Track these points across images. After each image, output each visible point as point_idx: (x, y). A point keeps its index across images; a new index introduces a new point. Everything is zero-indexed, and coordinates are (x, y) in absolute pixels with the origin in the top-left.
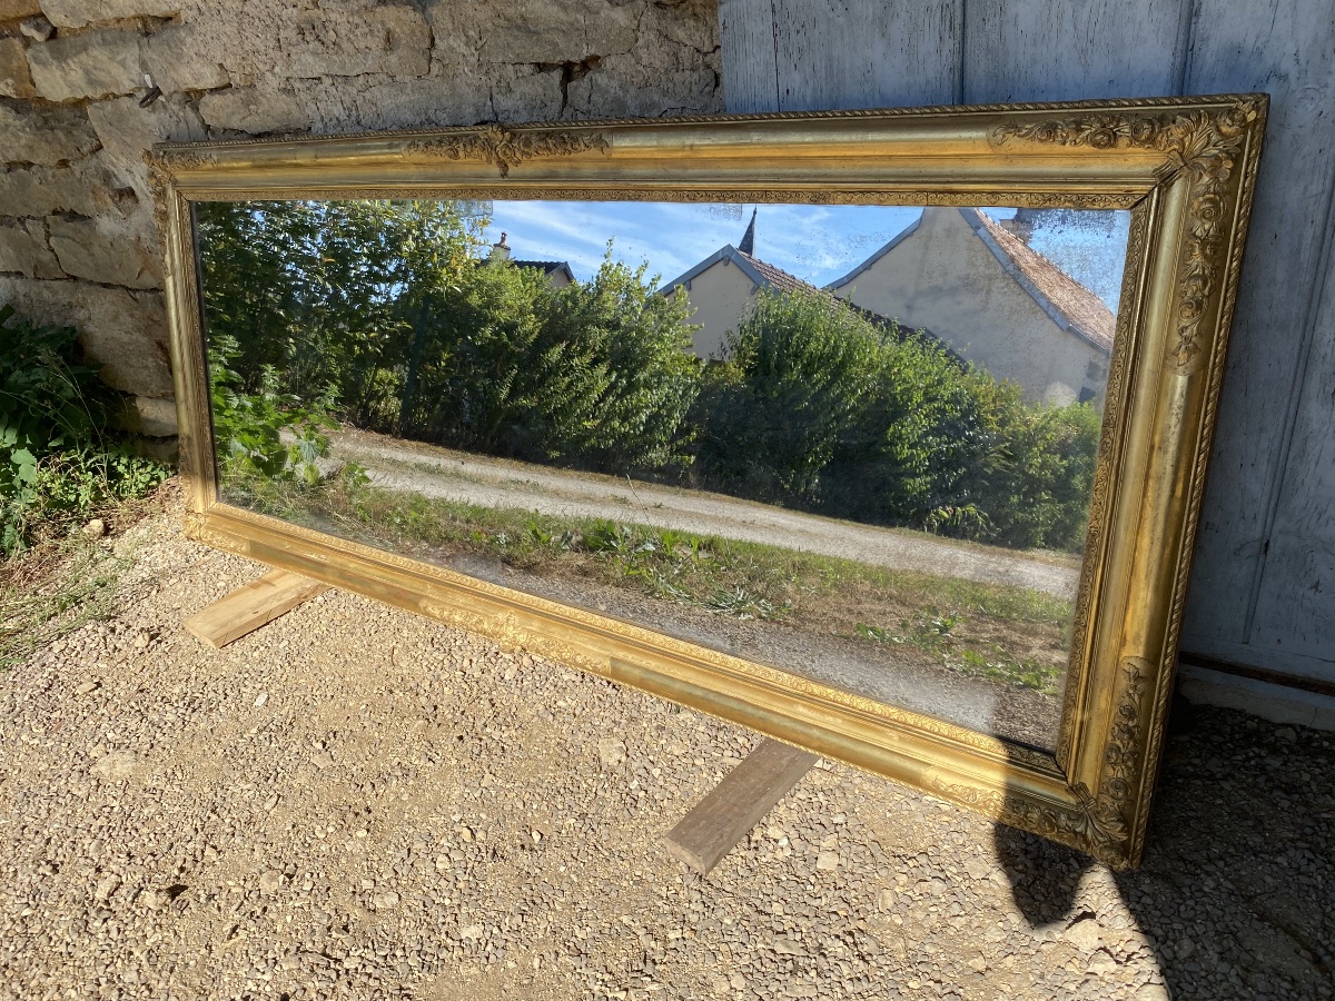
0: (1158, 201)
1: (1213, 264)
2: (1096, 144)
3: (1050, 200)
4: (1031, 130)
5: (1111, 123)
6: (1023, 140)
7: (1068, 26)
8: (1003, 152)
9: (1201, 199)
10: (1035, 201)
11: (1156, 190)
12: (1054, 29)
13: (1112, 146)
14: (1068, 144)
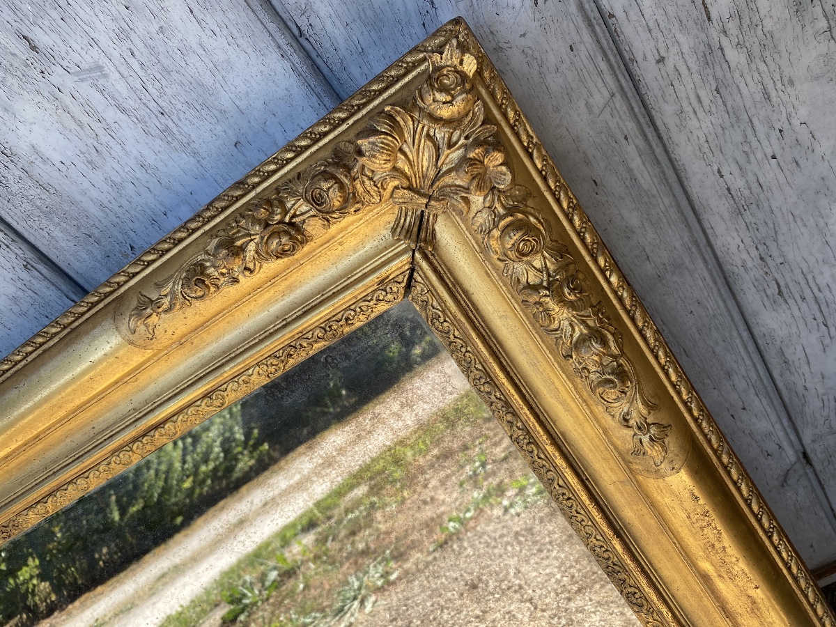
0: (435, 271)
1: (592, 306)
2: (282, 254)
3: (290, 355)
4: (173, 293)
5: (272, 213)
6: (177, 314)
7: (111, 115)
8: (165, 342)
9: (496, 233)
10: (272, 369)
11: (417, 255)
12: (101, 132)
13: (303, 243)
14: (241, 278)
